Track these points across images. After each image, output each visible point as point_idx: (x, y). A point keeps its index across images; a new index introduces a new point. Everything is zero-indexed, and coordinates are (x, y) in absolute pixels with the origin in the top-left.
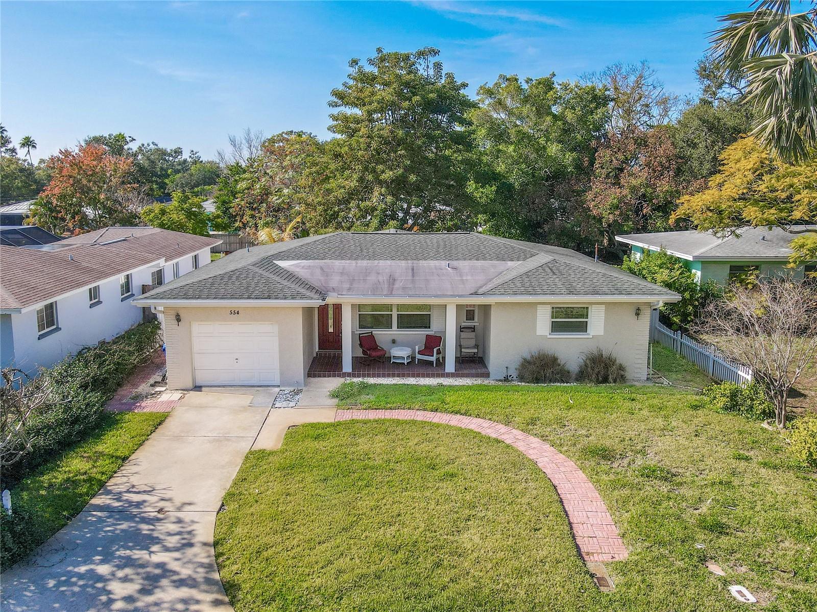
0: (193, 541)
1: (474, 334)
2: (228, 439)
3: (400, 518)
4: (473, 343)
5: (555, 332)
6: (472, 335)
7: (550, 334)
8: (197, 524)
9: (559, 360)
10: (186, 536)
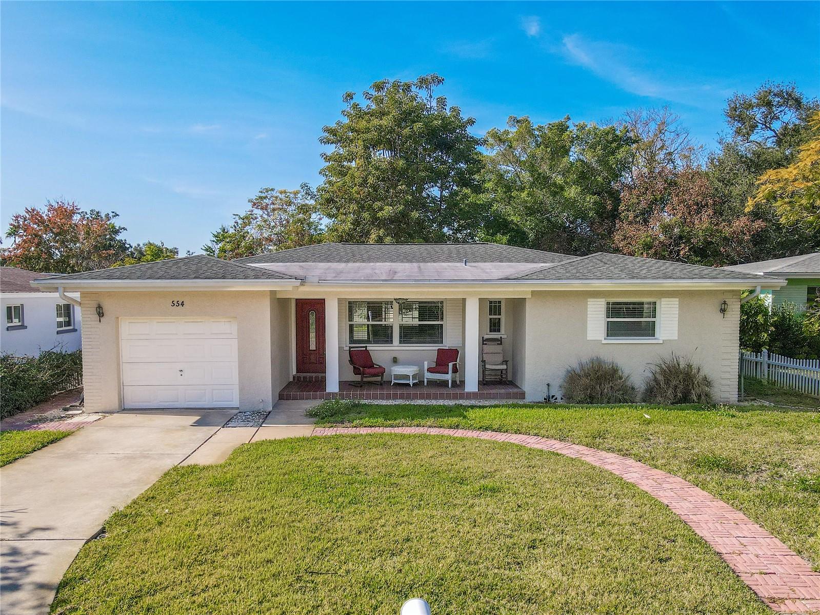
0: (20, 582)
1: (500, 347)
2: (145, 457)
3: (410, 544)
4: (500, 358)
5: (611, 336)
6: (498, 348)
7: (605, 339)
8: (43, 557)
9: (620, 371)
10: (11, 575)
